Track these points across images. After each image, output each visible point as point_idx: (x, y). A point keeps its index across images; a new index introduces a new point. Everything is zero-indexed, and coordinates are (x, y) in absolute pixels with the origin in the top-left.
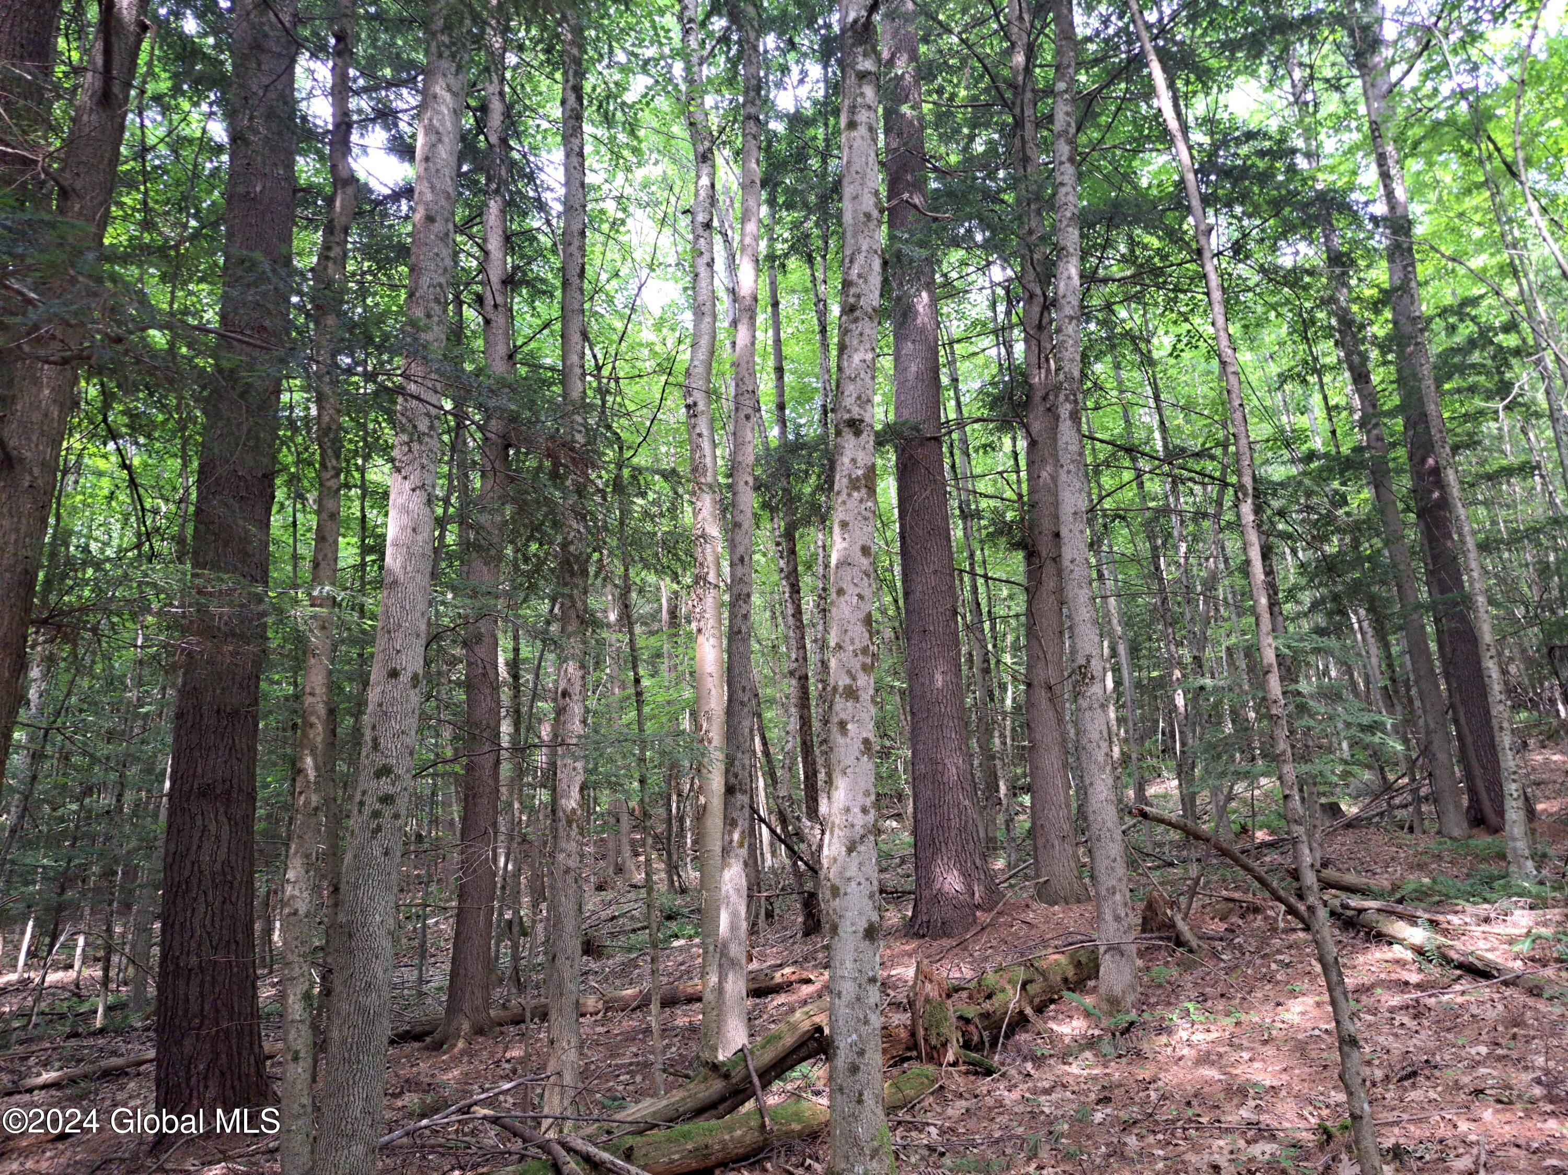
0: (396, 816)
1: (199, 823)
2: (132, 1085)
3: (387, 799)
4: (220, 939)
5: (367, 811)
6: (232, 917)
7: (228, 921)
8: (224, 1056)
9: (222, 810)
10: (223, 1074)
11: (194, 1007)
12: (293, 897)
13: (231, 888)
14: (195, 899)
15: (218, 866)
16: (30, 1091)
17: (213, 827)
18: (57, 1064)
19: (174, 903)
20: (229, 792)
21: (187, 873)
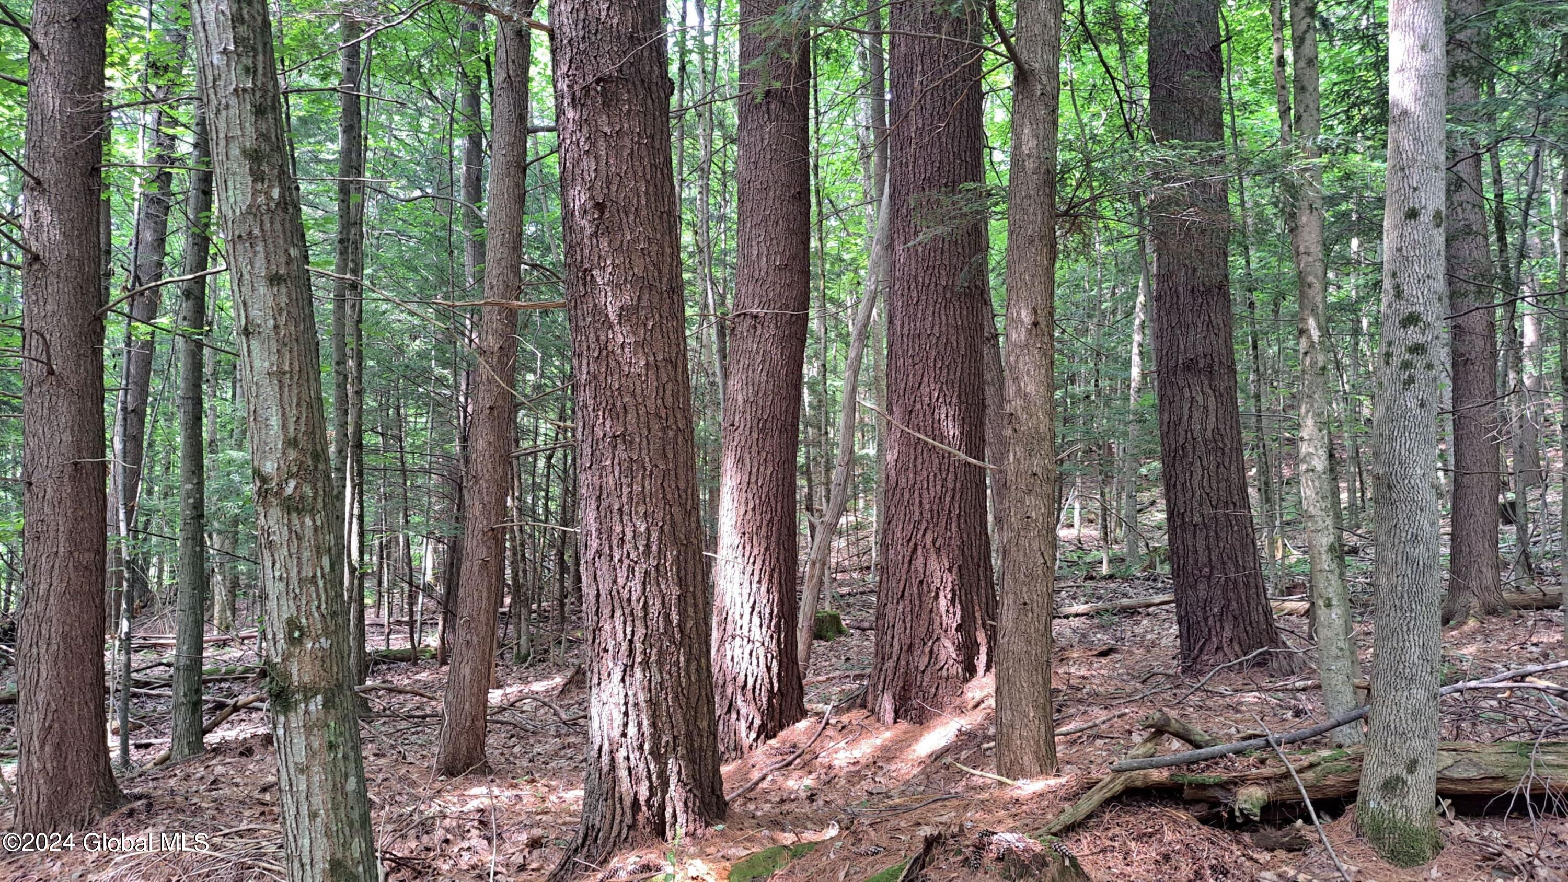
0: (1430, 366)
1: (1187, 395)
2: (1145, 622)
3: (1418, 349)
4: (1219, 500)
5: (1395, 361)
6: (1227, 480)
7: (1223, 485)
8: (1234, 603)
9: (1206, 382)
10: (1235, 618)
11: (1203, 558)
12: (1309, 454)
13: (1223, 454)
14: (1192, 463)
15: (1209, 434)
16: (1067, 617)
17: (1200, 398)
18: (1083, 599)
19: (1173, 465)
20: (1211, 366)
21: (1181, 441)
